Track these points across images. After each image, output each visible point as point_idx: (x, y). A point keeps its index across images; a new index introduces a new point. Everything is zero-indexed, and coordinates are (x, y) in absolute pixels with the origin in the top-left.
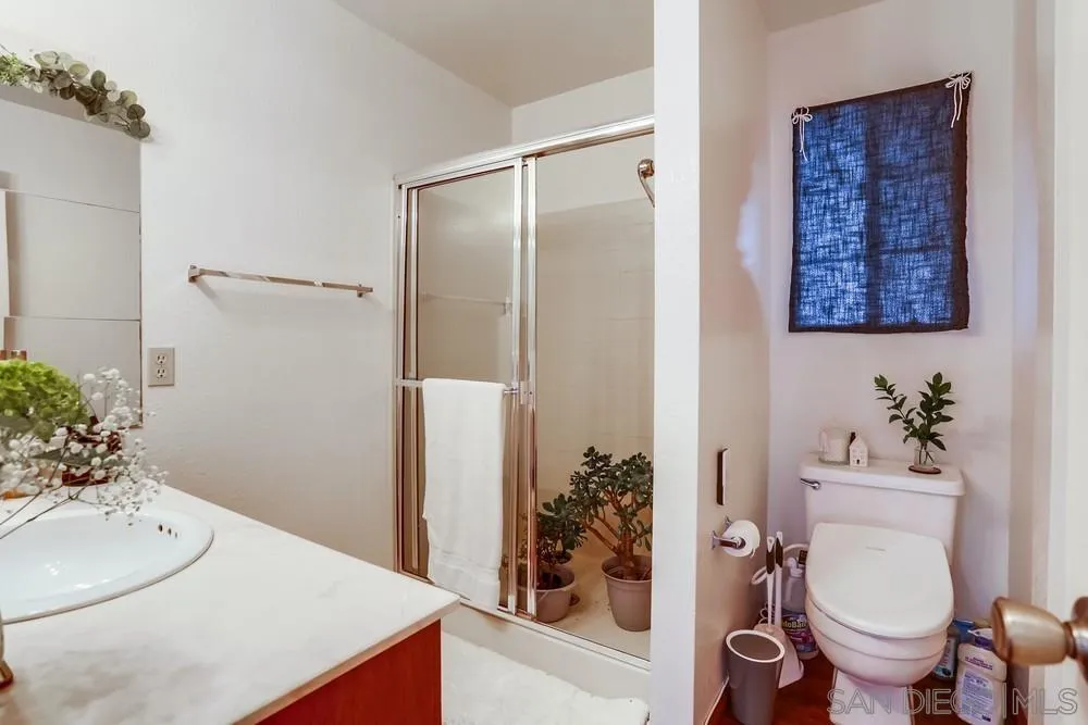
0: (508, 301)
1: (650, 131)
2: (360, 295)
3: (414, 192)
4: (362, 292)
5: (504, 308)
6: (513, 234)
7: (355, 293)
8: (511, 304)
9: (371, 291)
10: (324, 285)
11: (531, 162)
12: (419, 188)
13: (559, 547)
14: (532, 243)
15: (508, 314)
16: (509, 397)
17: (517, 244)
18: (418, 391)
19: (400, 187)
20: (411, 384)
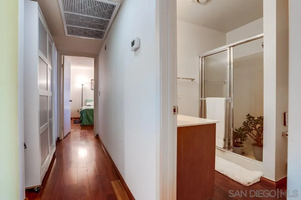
0: (226, 81)
1: (262, 37)
2: (192, 81)
3: (203, 58)
4: (192, 80)
5: (225, 83)
6: (227, 64)
7: (191, 80)
8: (227, 82)
9: (194, 79)
10: (182, 78)
11: (232, 48)
12: (204, 57)
13: (239, 140)
14: (232, 66)
15: (226, 84)
16: (227, 101)
17: (228, 67)
18: (205, 101)
19: (200, 57)
20: (203, 99)
